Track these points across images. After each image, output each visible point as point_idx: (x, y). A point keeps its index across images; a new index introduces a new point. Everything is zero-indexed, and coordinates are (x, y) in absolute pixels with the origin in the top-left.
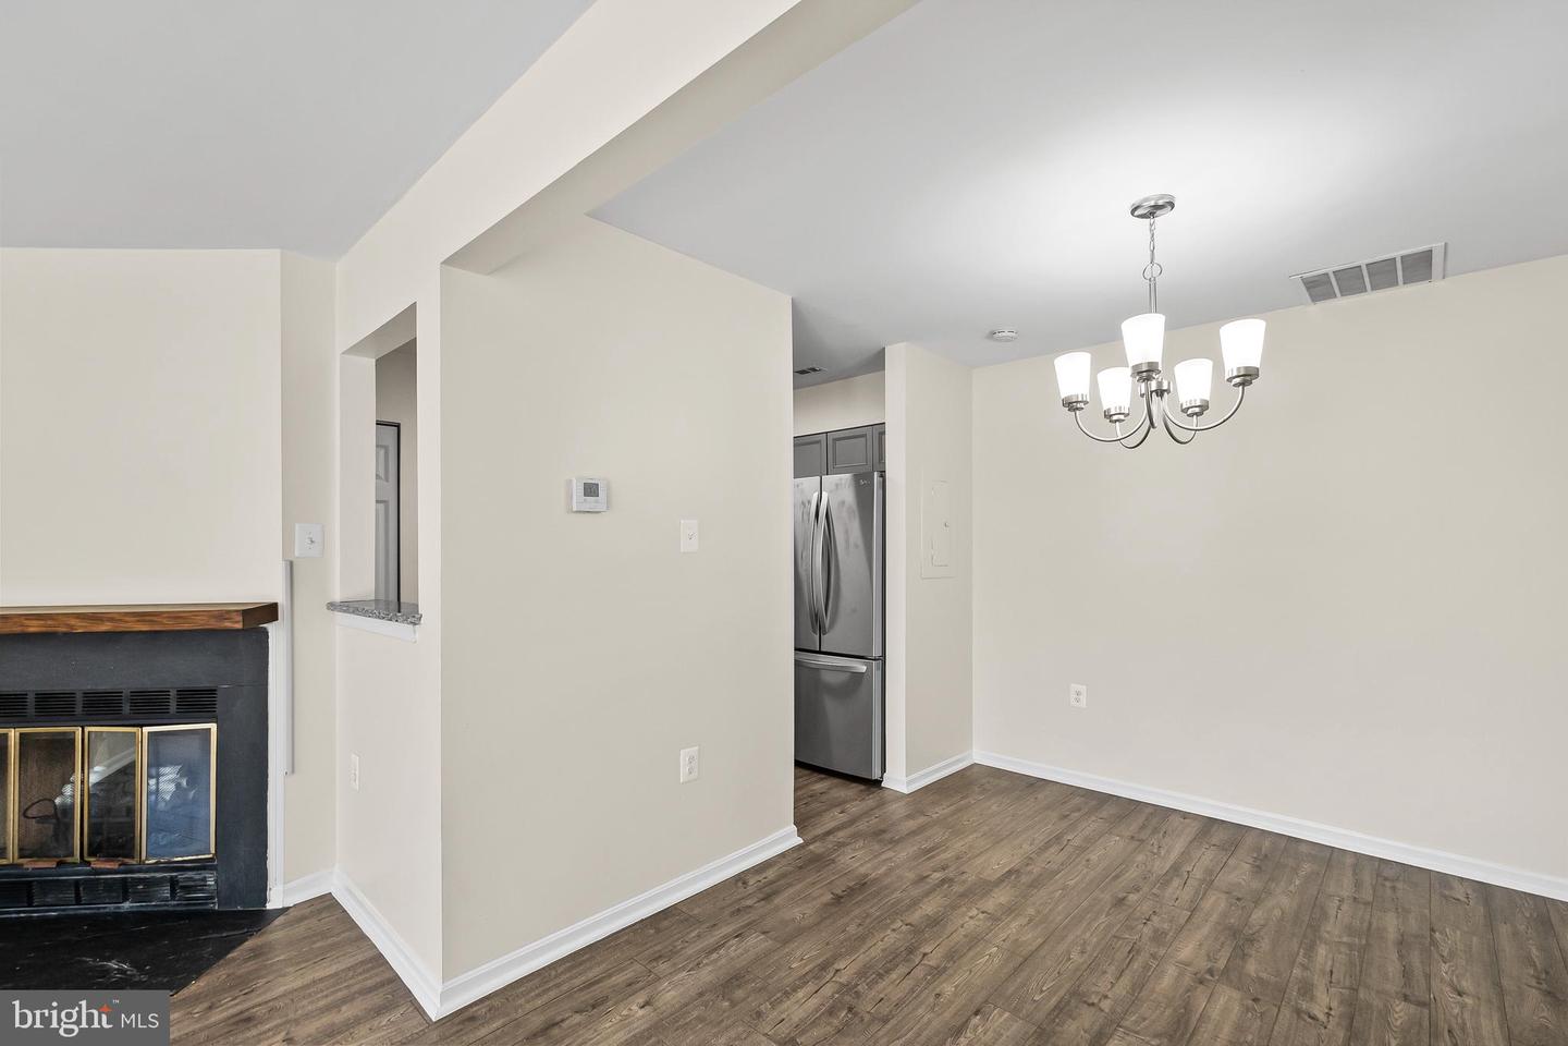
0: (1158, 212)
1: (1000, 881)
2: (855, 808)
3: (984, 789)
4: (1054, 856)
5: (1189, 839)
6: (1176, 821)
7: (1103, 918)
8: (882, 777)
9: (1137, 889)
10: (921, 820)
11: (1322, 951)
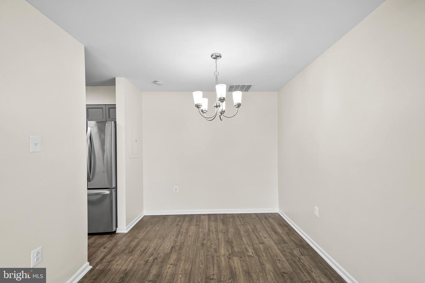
0: (218, 58)
1: (171, 252)
2: (109, 245)
3: (152, 223)
4: (181, 238)
5: (207, 221)
6: (202, 217)
7: (202, 251)
8: (116, 230)
9: (204, 239)
10: (136, 240)
11: (244, 239)
